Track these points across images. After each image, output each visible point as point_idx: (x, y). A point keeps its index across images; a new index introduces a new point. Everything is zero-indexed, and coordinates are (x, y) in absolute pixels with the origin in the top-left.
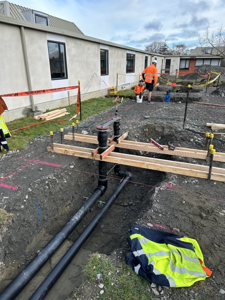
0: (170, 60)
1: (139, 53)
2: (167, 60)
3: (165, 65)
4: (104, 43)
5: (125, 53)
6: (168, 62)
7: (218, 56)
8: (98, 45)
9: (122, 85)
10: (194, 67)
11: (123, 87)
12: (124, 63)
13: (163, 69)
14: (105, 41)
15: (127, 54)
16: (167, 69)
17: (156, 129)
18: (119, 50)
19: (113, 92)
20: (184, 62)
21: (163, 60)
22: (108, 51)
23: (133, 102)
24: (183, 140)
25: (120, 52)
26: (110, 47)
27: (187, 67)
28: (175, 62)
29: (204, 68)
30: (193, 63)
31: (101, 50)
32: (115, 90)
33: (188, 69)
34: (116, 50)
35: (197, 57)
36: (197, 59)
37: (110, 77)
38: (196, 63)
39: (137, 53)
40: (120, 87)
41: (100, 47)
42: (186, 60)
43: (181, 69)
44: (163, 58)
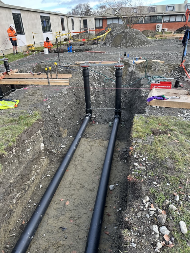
0: (86, 20)
1: (53, 15)
2: (84, 20)
3: (83, 24)
4: (14, 8)
5: (39, 16)
6: (85, 22)
7: (115, 15)
8: (10, 10)
9: (41, 43)
10: (106, 25)
11: (42, 44)
12: (40, 24)
13: (81, 28)
14: (15, 6)
15: (41, 16)
16: (85, 29)
17: (41, 67)
18: (32, 13)
19: (31, 48)
20: (98, 21)
21: (80, 20)
22: (20, 14)
23: (42, 54)
24: (53, 71)
25: (33, 15)
26: (21, 11)
27: (101, 26)
28: (90, 22)
29: (112, 26)
30: (105, 23)
31: (13, 14)
32: (32, 46)
33: (102, 27)
34: (29, 13)
35: (107, 17)
36: (107, 19)
37: (26, 36)
38: (108, 22)
39: (51, 15)
40: (39, 44)
41: (11, 12)
42: (100, 19)
43: (96, 28)
44: (80, 19)
